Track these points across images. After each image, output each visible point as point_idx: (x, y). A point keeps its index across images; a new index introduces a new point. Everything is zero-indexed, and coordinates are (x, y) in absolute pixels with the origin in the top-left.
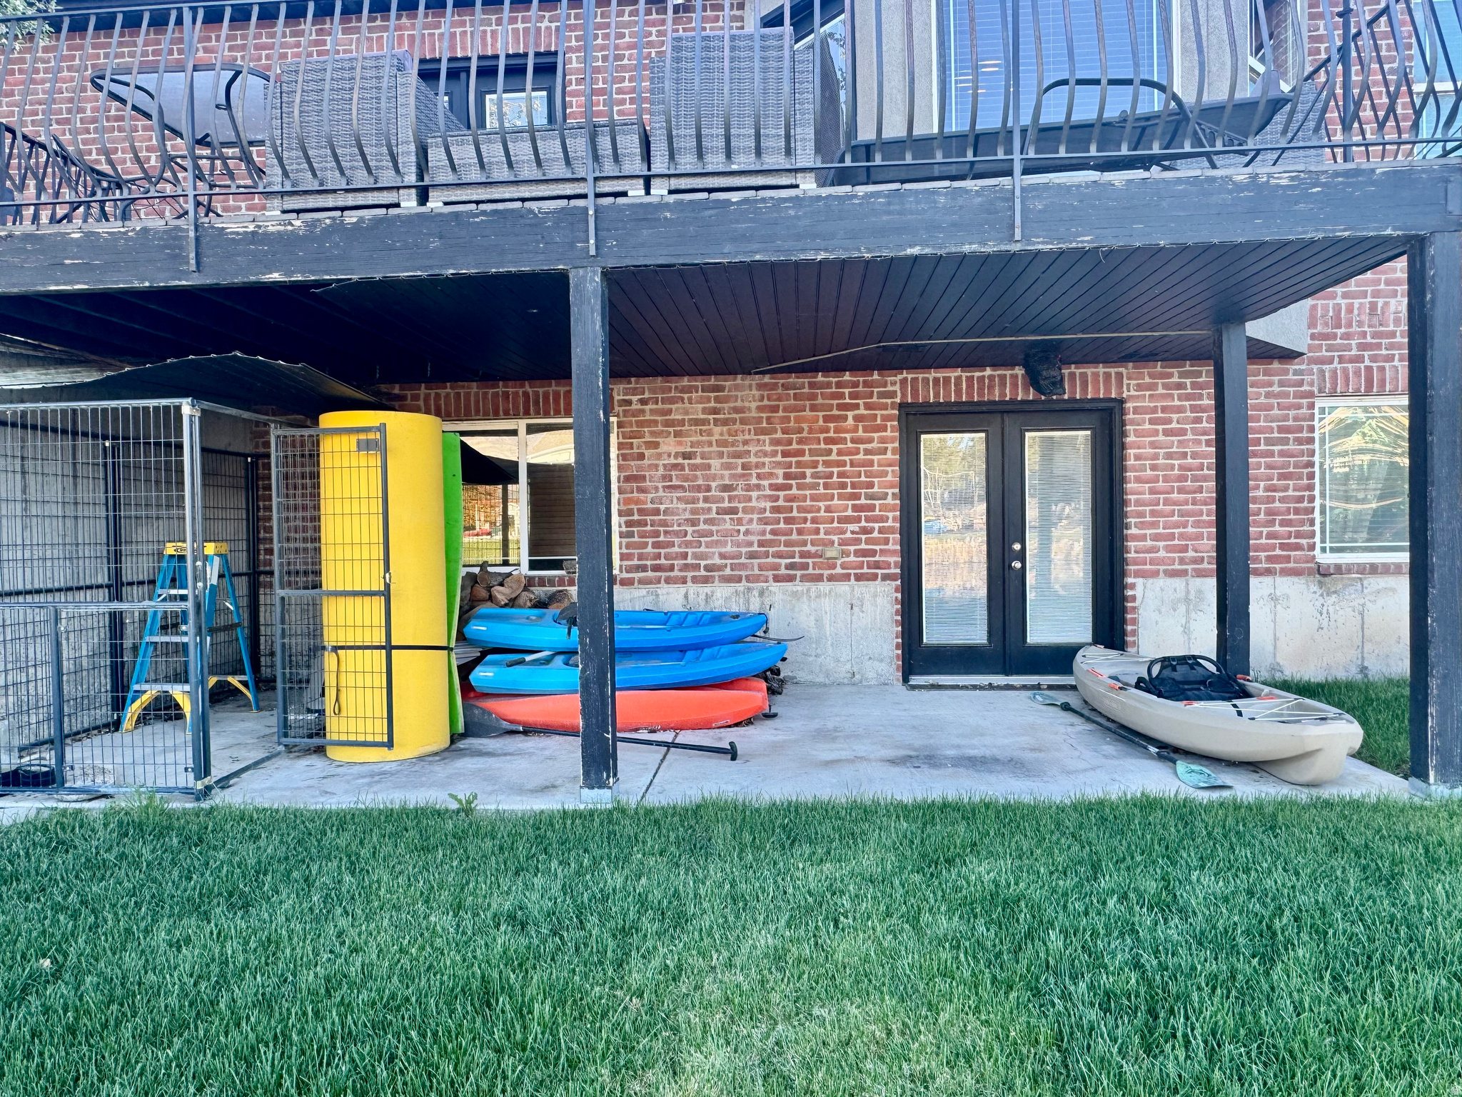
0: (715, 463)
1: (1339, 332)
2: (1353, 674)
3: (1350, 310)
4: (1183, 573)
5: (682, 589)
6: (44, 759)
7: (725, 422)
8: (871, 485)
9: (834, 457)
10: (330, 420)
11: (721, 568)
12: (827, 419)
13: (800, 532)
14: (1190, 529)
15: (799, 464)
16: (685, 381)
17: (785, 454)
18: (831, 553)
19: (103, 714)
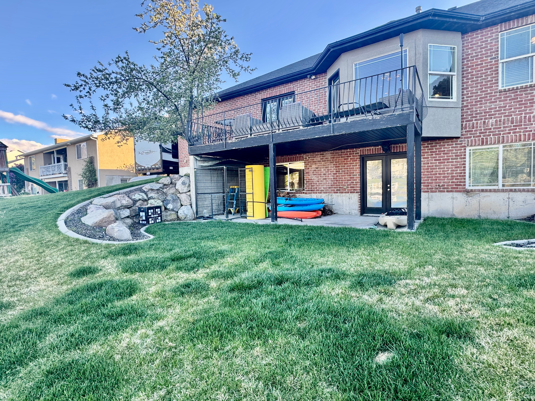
0: (322, 169)
1: (473, 130)
2: (476, 217)
3: (477, 123)
4: (428, 192)
5: (316, 194)
6: (211, 217)
7: (324, 161)
8: (354, 173)
9: (346, 167)
10: (247, 167)
11: (323, 190)
12: (344, 159)
13: (339, 183)
14: (430, 181)
15: (339, 169)
16: (317, 153)
17: (336, 167)
18: (345, 187)
19: (222, 212)
